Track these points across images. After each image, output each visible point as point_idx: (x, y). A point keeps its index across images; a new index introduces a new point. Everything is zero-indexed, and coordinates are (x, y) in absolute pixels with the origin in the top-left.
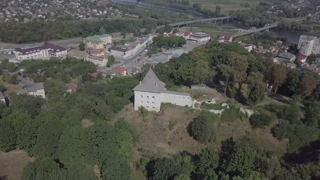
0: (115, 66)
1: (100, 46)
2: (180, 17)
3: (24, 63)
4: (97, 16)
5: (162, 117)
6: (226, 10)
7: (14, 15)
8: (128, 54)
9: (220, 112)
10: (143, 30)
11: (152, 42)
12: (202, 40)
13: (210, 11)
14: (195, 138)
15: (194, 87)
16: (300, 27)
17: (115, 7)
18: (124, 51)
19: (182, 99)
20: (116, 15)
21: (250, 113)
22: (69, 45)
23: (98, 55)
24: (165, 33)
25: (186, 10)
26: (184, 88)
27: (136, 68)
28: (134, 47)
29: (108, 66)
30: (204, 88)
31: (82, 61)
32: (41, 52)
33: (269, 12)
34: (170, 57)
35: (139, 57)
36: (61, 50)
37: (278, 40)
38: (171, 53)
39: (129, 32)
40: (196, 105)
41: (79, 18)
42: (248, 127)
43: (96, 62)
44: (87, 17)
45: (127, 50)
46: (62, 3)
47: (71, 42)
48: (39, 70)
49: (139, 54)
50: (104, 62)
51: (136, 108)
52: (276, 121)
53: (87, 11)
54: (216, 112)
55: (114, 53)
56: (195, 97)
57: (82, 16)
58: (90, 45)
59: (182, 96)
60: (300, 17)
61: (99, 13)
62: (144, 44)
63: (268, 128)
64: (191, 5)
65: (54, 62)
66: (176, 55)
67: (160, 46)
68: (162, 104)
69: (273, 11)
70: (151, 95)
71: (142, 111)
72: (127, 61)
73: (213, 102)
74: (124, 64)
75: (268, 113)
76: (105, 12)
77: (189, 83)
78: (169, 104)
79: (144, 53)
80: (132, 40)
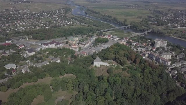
0: (81, 51)
1: (74, 42)
2: (107, 26)
3: (47, 49)
4: (68, 25)
5: (100, 68)
6: (130, 20)
7: (30, 24)
8: (86, 46)
9: (115, 67)
10: (90, 34)
11: (95, 40)
12: (116, 39)
13: (121, 22)
14: (108, 73)
15: (109, 61)
16: (161, 32)
17: (76, 19)
18: (84, 45)
19: (105, 64)
20: (77, 24)
21: (122, 67)
22: (61, 41)
23: (74, 46)
24: (100, 36)
25: (110, 20)
26: (106, 61)
27: (89, 52)
28: (88, 43)
29: (79, 51)
30: (112, 61)
31: (69, 49)
32: (52, 45)
33: (150, 22)
34: (102, 48)
35: (90, 47)
36: (60, 44)
37: (148, 39)
38: (103, 46)
39: (85, 35)
40: (109, 65)
41: (61, 26)
42: (121, 71)
43: (74, 49)
44: (64, 25)
45: (85, 44)
46: (50, 16)
47: (61, 40)
48: (54, 53)
49: (90, 46)
50: (78, 50)
51: (94, 66)
52: (128, 70)
53: (63, 21)
54: (114, 67)
55: (81, 46)
56: (109, 63)
57: (61, 25)
58: (70, 42)
59: (106, 63)
60: (164, 26)
61: (69, 23)
62: (92, 41)
63: (126, 71)
64: (112, 18)
65: (59, 49)
66: (105, 47)
67: (98, 42)
68: (101, 65)
69: (152, 22)
70: (98, 63)
71: (95, 67)
72: (86, 49)
73: (113, 65)
74: (85, 50)
75: (126, 68)
76: (72, 22)
77: (108, 60)
78: (102, 65)
79: (92, 45)
80: (86, 39)
